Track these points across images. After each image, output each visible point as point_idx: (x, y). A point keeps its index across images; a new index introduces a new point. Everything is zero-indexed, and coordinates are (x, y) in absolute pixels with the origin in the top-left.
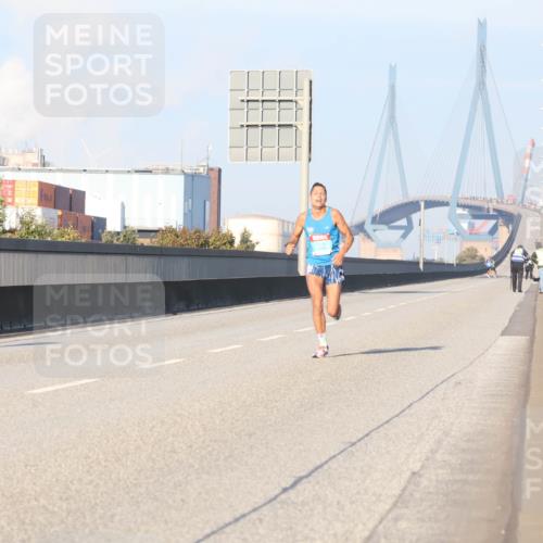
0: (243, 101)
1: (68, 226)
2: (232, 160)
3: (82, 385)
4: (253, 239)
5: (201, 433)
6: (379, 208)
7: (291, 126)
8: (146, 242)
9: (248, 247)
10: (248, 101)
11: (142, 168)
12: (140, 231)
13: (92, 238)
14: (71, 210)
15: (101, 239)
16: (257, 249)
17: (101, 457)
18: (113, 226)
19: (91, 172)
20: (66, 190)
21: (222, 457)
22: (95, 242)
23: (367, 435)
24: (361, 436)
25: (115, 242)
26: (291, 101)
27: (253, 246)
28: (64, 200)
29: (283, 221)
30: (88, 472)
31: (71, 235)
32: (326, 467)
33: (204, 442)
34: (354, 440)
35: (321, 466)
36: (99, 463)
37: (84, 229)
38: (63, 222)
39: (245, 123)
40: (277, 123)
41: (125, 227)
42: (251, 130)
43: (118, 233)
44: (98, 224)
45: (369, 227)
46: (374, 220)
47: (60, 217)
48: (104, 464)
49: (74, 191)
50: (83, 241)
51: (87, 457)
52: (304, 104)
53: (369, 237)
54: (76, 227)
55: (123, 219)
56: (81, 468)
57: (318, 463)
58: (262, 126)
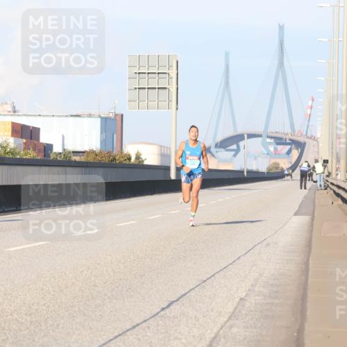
0: (136, 73)
1: (29, 149)
2: (130, 109)
3: (39, 246)
4: (143, 157)
5: (112, 275)
6: (220, 138)
7: (166, 88)
8: (77, 158)
9: (140, 162)
10: (139, 73)
11: (74, 114)
12: (73, 152)
13: (45, 156)
14: (31, 139)
15: (50, 157)
16: (145, 163)
17: (51, 289)
18: (57, 149)
19: (44, 116)
20: (29, 127)
21: (125, 289)
22: (46, 158)
23: (213, 276)
24: (209, 276)
25: (58, 159)
26: (165, 73)
27: (143, 161)
28: (27, 133)
29: (161, 146)
30: (43, 298)
31: (31, 154)
32: (188, 295)
33: (114, 280)
34: (205, 279)
35: (185, 295)
36: (50, 293)
37: (40, 151)
38: (26, 147)
39: (137, 87)
40: (157, 86)
41: (64, 150)
42: (141, 91)
43: (60, 153)
44: (48, 148)
45: (213, 150)
46: (216, 146)
47: (25, 143)
48: (52, 293)
49: (33, 127)
50: (39, 158)
51: (43, 289)
52: (173, 75)
53: (213, 156)
54: (34, 149)
55: (63, 145)
56: (38, 295)
57: (183, 293)
58: (148, 88)
